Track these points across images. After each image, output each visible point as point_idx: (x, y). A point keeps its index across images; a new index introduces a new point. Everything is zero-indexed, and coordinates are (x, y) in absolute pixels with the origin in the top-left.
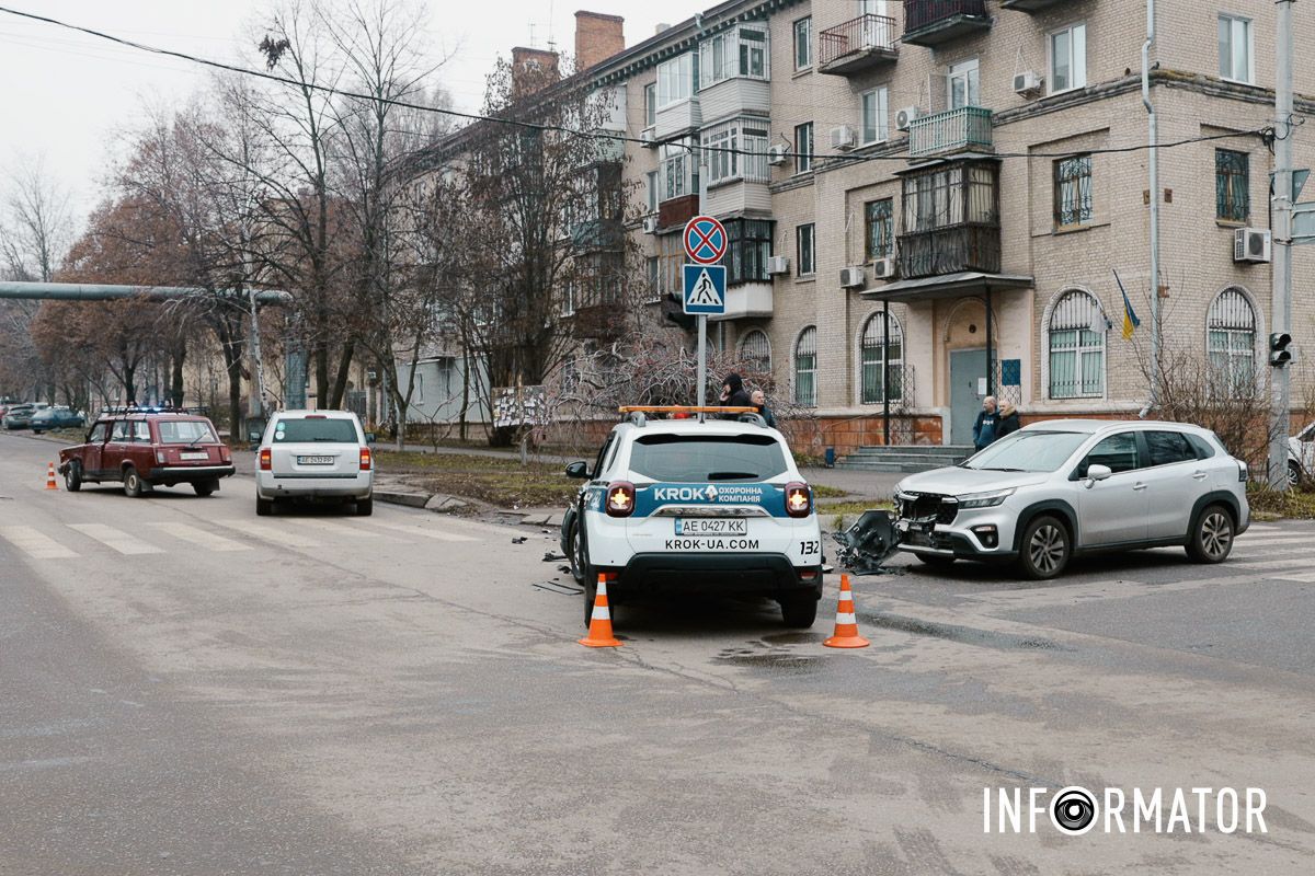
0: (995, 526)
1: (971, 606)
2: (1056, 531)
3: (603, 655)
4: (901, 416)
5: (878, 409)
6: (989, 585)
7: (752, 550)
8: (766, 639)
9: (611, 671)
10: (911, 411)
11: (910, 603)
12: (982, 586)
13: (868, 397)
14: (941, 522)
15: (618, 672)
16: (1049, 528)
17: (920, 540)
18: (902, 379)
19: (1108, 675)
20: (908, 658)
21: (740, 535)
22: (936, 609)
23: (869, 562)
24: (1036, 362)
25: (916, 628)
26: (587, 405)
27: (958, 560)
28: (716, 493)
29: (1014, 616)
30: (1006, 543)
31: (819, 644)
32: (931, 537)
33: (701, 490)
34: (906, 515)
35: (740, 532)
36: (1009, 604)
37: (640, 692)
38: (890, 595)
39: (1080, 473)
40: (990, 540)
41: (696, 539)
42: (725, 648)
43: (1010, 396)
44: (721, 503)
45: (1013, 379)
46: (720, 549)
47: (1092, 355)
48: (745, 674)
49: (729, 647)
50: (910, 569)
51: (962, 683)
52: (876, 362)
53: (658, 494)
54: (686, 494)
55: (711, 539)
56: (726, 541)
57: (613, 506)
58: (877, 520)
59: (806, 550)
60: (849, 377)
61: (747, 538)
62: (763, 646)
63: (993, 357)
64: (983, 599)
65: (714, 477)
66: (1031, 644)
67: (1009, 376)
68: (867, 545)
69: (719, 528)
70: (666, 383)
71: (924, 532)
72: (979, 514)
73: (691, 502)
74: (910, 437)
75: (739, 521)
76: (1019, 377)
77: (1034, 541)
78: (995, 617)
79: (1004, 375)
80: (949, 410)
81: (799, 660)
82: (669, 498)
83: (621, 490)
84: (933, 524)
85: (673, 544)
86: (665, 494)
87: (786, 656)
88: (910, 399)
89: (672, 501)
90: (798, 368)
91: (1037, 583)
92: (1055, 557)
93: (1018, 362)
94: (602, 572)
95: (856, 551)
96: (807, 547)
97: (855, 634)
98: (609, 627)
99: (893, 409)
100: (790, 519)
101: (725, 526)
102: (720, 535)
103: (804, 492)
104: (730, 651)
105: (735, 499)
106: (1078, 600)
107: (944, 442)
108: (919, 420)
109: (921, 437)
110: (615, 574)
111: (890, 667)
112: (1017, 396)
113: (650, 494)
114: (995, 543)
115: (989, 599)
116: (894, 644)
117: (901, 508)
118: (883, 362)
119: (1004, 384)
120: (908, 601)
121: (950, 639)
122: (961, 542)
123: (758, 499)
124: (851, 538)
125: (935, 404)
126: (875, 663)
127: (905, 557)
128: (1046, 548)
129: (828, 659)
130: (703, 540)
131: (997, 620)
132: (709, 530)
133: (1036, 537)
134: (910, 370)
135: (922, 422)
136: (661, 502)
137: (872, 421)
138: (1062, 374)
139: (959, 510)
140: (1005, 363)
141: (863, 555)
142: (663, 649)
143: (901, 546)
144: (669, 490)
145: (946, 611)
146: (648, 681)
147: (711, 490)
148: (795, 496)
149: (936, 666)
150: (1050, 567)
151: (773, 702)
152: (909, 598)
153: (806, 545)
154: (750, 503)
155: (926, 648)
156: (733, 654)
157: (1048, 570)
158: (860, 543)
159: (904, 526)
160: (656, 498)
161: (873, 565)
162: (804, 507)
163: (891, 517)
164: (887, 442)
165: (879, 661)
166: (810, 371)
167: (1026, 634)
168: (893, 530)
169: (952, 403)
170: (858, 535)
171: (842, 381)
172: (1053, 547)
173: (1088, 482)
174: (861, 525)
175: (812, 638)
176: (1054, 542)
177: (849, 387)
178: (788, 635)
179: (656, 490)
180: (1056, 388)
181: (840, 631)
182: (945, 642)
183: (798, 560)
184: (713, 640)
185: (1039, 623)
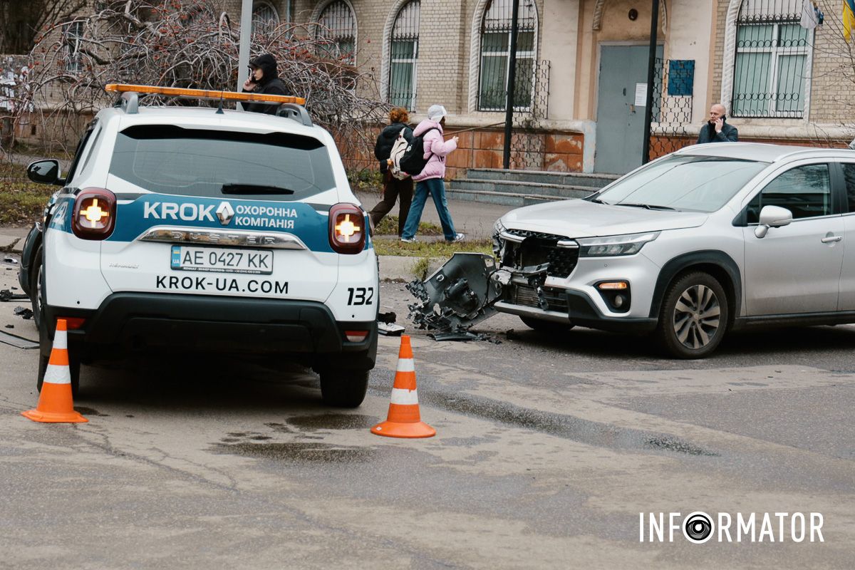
0: (627, 283)
1: (584, 390)
2: (710, 292)
3: (54, 434)
4: (529, 130)
5: (498, 118)
6: (616, 362)
7: (279, 295)
8: (293, 421)
9: (61, 458)
10: (542, 123)
11: (501, 382)
12: (606, 363)
13: (485, 102)
14: (554, 274)
15: (71, 458)
16: (701, 288)
17: (524, 298)
18: (534, 79)
19: (758, 490)
20: (484, 456)
21: (263, 273)
22: (536, 391)
23: (455, 324)
24: (717, 65)
25: (507, 416)
26: (85, 85)
27: (576, 328)
28: (231, 213)
29: (643, 405)
30: (641, 306)
31: (365, 431)
32: (540, 295)
33: (211, 207)
34: (508, 262)
35: (263, 269)
36: (637, 389)
37: (98, 488)
38: (476, 369)
39: (749, 216)
40: (619, 301)
41: (200, 276)
42: (233, 430)
43: (677, 110)
44: (239, 227)
45: (683, 86)
46: (234, 292)
47: (793, 60)
48: (254, 468)
49: (239, 429)
50: (512, 336)
51: (553, 492)
52: (499, 54)
53: (148, 210)
54: (188, 212)
55: (222, 277)
56: (243, 281)
57: (84, 224)
58: (470, 267)
59: (355, 300)
60: (462, 73)
61: (272, 279)
62: (286, 430)
63: (657, 56)
64: (602, 379)
65: (230, 190)
66: (658, 443)
67: (678, 81)
68: (453, 300)
69: (234, 262)
70: (198, 62)
71: (530, 287)
72: (606, 266)
73: (196, 223)
74: (539, 160)
75: (263, 253)
76: (692, 84)
77: (679, 306)
78: (616, 406)
79: (672, 80)
80: (594, 124)
81: (335, 451)
82: (164, 217)
83: (95, 202)
84: (543, 276)
85: (166, 282)
86: (158, 210)
87: (316, 445)
88: (542, 107)
89: (169, 221)
90: (393, 56)
91: (680, 362)
92: (707, 329)
93: (692, 63)
94: (62, 317)
95: (437, 308)
96: (357, 296)
97: (416, 419)
98: (68, 395)
99: (519, 119)
100: (336, 254)
101: (242, 260)
102: (234, 272)
103: (357, 218)
104: (240, 435)
105: (258, 222)
106: (733, 388)
107: (584, 169)
108: (553, 137)
109: (553, 161)
110: (82, 321)
111: (459, 467)
112: (687, 110)
113: (138, 208)
114: (626, 307)
115: (610, 380)
116: (469, 435)
117: (502, 253)
118: (508, 54)
119: (671, 93)
120: (501, 378)
121: (548, 431)
122: (579, 303)
123: (291, 224)
124: (431, 289)
125: (576, 117)
126: (439, 460)
127: (505, 319)
128: (696, 316)
129: (374, 452)
130: (211, 278)
131: (617, 410)
132: (220, 265)
133: (683, 300)
134: (544, 67)
135: (557, 140)
136: (152, 221)
137: (488, 135)
138: (750, 83)
139: (580, 259)
140: (675, 65)
141: (447, 314)
142: (144, 429)
143: (498, 304)
144: (165, 205)
145: (549, 393)
146: (115, 473)
147: (226, 207)
148: (343, 223)
149: (520, 469)
150: (701, 341)
151: (286, 508)
152: (502, 375)
153: (356, 293)
154: (280, 229)
155: (512, 443)
156: (242, 440)
157: (697, 346)
158: (443, 297)
159: (504, 277)
160: (146, 216)
161: (460, 328)
162: (356, 239)
163: (489, 264)
164: (507, 165)
165: (445, 458)
166: (409, 61)
167: (654, 429)
168: (489, 282)
169: (598, 115)
170: (442, 285)
171: (451, 78)
172: (707, 314)
173: (760, 229)
174: (446, 273)
175: (359, 422)
176: (707, 308)
177: (461, 87)
178: (325, 416)
179: (147, 204)
180: (741, 103)
181: (395, 413)
182: (539, 436)
183: (343, 313)
184: (218, 419)
185: (674, 416)
